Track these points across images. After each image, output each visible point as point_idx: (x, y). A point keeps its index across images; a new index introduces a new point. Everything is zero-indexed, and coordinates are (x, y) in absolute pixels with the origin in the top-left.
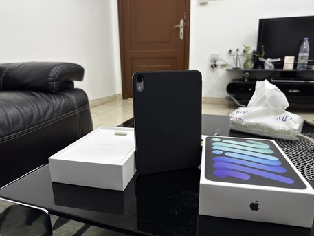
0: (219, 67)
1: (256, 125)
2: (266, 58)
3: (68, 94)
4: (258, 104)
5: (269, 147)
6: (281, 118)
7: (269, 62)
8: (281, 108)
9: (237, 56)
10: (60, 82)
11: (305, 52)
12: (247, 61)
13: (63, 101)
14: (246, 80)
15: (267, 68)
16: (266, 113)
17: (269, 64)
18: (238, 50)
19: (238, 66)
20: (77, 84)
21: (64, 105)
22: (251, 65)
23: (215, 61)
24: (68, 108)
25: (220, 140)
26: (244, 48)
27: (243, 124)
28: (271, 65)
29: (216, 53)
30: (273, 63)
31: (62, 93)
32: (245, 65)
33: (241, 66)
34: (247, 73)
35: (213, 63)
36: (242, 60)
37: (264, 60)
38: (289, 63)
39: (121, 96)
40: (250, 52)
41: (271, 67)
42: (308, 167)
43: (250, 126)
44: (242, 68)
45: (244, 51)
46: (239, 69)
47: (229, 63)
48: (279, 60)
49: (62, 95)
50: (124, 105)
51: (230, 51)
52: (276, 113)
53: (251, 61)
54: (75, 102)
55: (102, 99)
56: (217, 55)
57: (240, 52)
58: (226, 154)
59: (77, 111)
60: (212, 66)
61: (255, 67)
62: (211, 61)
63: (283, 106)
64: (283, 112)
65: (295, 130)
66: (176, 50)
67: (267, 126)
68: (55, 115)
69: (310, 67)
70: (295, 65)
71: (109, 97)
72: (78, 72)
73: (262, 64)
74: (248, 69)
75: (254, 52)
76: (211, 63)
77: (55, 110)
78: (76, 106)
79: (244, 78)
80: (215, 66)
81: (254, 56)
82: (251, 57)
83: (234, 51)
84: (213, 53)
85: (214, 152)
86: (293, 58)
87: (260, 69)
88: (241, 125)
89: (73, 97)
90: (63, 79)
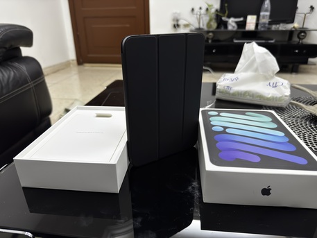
0: (182, 26)
1: (246, 93)
2: (229, 17)
3: (16, 64)
4: (246, 70)
5: (271, 120)
6: (271, 84)
7: (232, 21)
8: (270, 73)
9: (200, 15)
10: (4, 50)
11: (266, 11)
12: (210, 20)
13: (12, 73)
14: (210, 41)
15: (230, 28)
16: (255, 79)
17: (232, 23)
18: (201, 8)
19: (201, 26)
20: (25, 51)
21: (14, 78)
22: (214, 25)
23: (177, 21)
24: (19, 82)
25: (216, 113)
26: (207, 6)
27: (231, 92)
28: (234, 24)
29: (178, 12)
30: (236, 22)
31: (10, 63)
32: (209, 25)
33: (204, 26)
34: (211, 34)
35: (175, 23)
36: (205, 19)
37: (227, 19)
38: (251, 22)
39: (75, 62)
40: (213, 11)
41: (234, 27)
42: (309, 136)
43: (239, 94)
44: (205, 28)
45: (207, 9)
46: (202, 29)
47: (192, 23)
48: (242, 19)
49: (9, 65)
50: (80, 72)
51: (193, 10)
52: (266, 78)
53: (214, 21)
54: (27, 73)
55: (54, 66)
56: (179, 14)
57: (203, 11)
58: (227, 130)
59: (31, 85)
60: (175, 26)
61: (218, 27)
62: (174, 20)
63: (273, 71)
64: (272, 78)
65: (286, 96)
66: (134, 8)
67: (257, 93)
68: (4, 91)
69: (270, 26)
70: (257, 25)
71: (61, 64)
72: (25, 36)
73: (225, 24)
74: (211, 30)
75: (217, 10)
76: (173, 23)
77: (3, 85)
78: (29, 79)
79: (208, 39)
80: (178, 25)
81: (217, 16)
82: (214, 16)
83: (197, 9)
84: (175, 11)
85: (214, 128)
86: (255, 17)
87: (222, 29)
88: (229, 93)
89: (23, 68)
90: (7, 46)
